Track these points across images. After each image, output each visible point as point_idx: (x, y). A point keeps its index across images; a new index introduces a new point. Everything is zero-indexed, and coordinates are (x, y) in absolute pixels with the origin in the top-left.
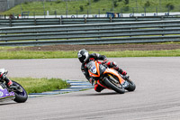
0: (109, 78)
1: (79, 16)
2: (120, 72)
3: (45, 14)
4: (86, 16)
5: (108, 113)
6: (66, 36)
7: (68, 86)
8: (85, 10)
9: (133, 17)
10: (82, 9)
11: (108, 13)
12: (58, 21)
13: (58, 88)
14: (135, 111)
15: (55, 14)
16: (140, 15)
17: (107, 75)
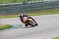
0: (30, 22)
1: (14, 4)
2: (33, 20)
3: (3, 4)
4: (16, 4)
5: (25, 35)
6: (10, 11)
7: (12, 27)
8: (16, 2)
9: (32, 3)
10: (15, 1)
11: (23, 2)
12: (7, 6)
13: (9, 28)
14: (34, 33)
15: (6, 3)
16: (34, 2)
17: (29, 21)
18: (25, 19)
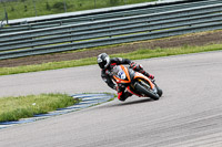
18: (123, 72)
